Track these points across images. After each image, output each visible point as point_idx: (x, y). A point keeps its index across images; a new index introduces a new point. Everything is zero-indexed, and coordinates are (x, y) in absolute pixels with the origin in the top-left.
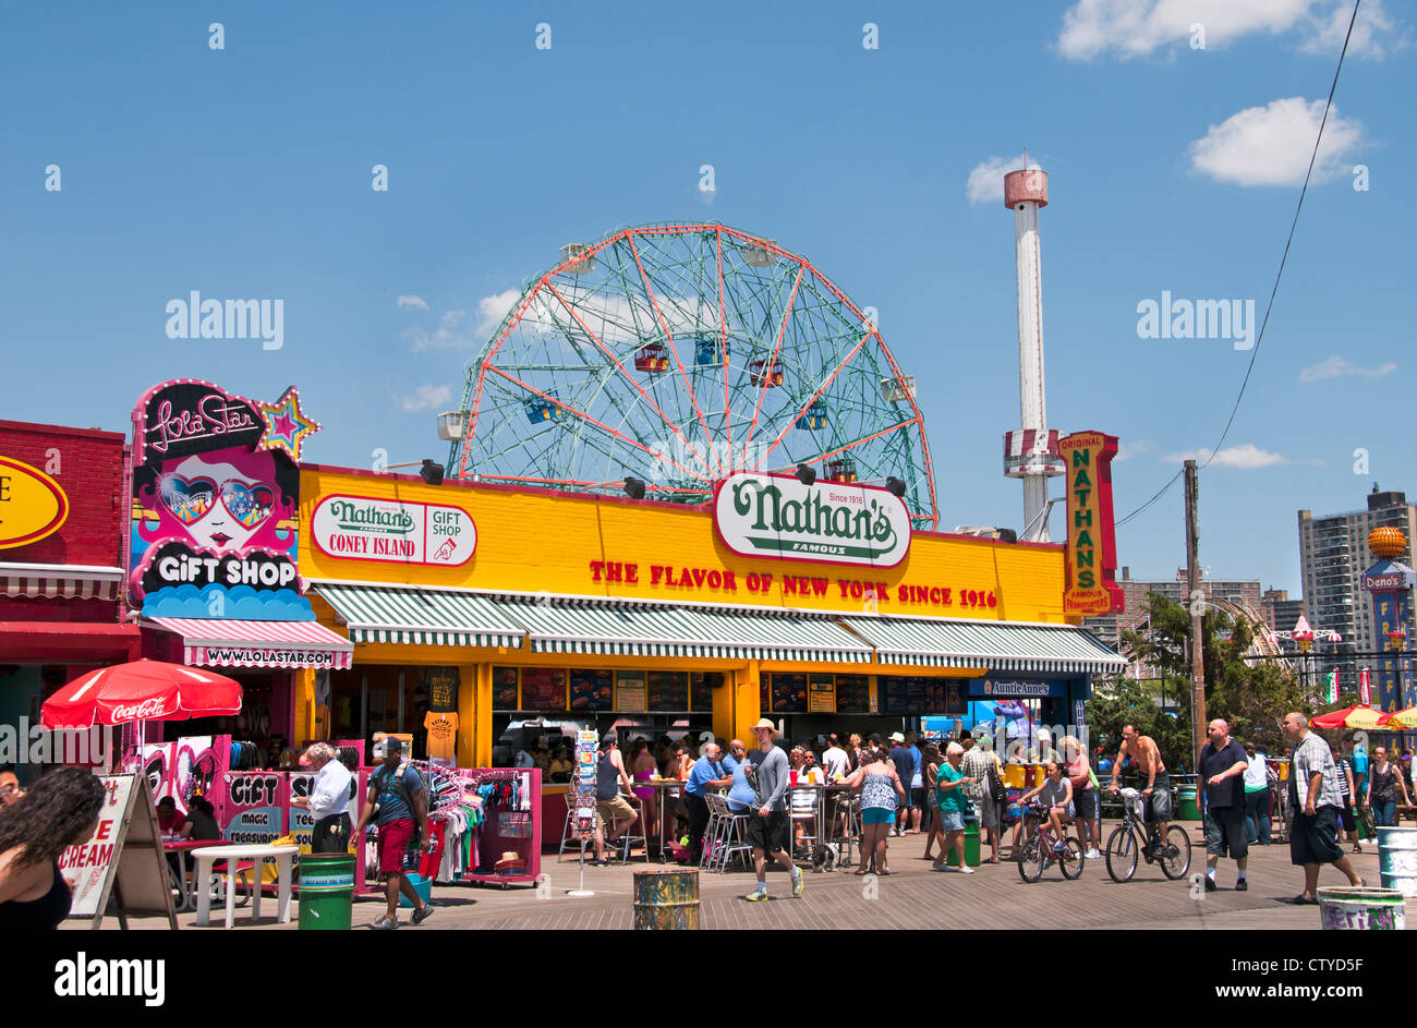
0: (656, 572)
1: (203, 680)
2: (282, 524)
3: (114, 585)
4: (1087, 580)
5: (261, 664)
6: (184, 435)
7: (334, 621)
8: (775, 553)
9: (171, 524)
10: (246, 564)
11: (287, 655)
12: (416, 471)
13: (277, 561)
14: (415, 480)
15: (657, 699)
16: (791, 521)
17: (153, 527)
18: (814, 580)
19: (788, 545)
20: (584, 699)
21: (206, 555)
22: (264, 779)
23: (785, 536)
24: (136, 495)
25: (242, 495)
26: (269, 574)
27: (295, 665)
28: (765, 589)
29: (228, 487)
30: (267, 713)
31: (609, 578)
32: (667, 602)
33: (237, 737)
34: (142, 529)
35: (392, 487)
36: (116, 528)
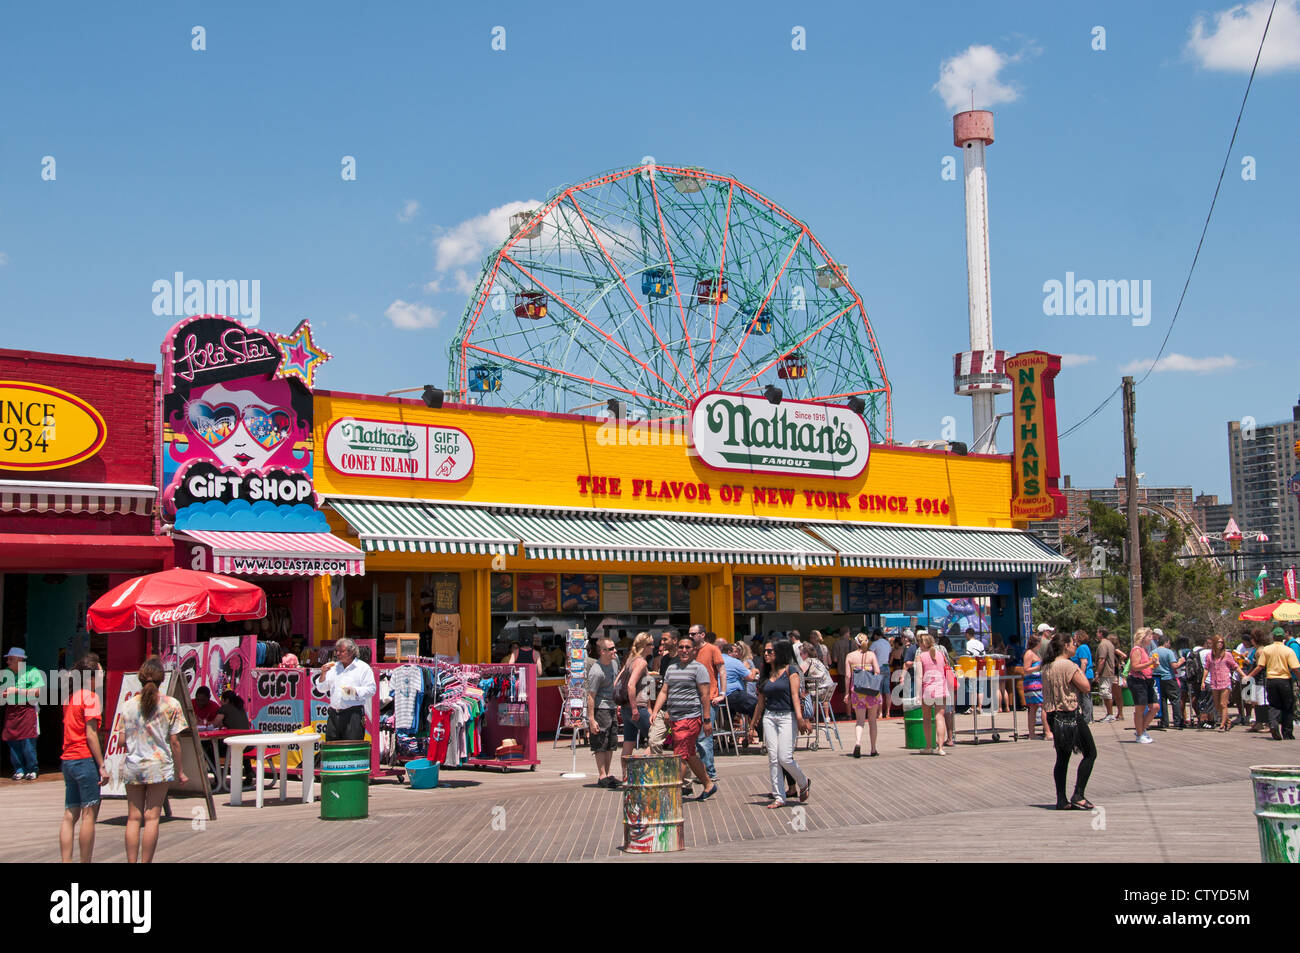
0: (637, 485)
1: (230, 586)
2: (298, 445)
3: (149, 501)
4: (1032, 488)
5: (281, 571)
6: (208, 365)
7: (347, 532)
8: (746, 466)
9: (199, 446)
10: (266, 482)
11: (305, 563)
12: (418, 395)
13: (295, 478)
14: (417, 404)
15: (638, 600)
16: (760, 438)
17: (182, 448)
18: (781, 490)
19: (757, 459)
20: (573, 601)
21: (231, 473)
22: (287, 675)
23: (755, 451)
24: (166, 420)
25: (261, 419)
26: (287, 490)
27: (312, 572)
28: (737, 500)
29: (249, 412)
30: (289, 615)
31: (595, 491)
32: (648, 512)
33: (261, 638)
34: (173, 450)
35: (397, 410)
36: (150, 451)
